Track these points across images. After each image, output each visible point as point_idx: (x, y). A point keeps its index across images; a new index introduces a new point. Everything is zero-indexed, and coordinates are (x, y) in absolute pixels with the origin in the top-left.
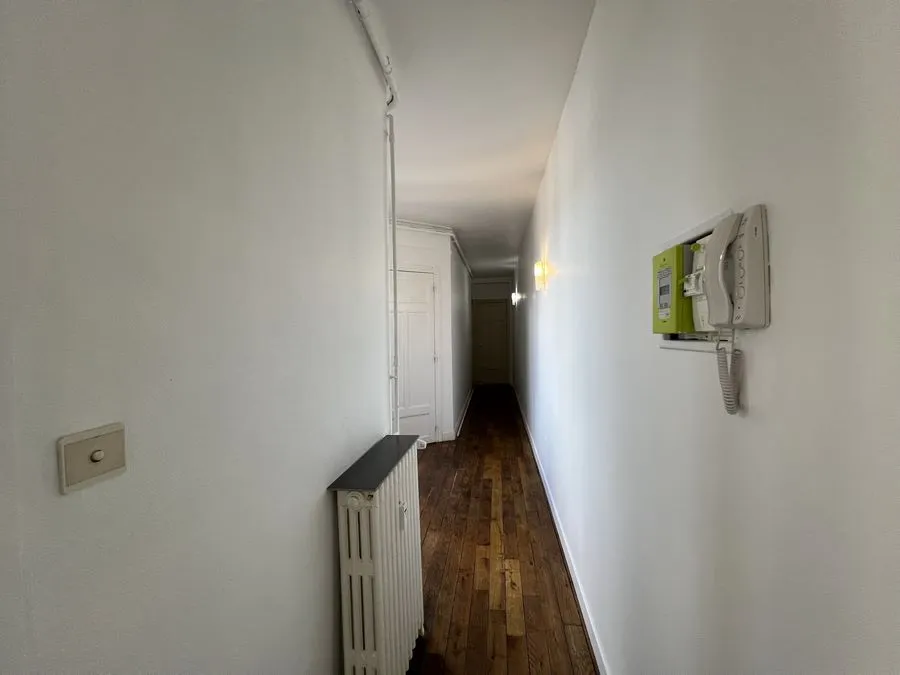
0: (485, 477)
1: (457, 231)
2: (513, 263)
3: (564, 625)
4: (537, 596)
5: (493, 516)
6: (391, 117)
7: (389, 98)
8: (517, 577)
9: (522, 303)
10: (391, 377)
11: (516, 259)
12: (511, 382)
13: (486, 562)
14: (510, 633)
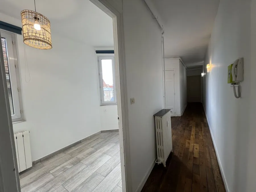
0: (190, 126)
1: (181, 57)
2: (202, 63)
3: (211, 158)
4: (203, 152)
5: (192, 134)
6: (163, 37)
7: (162, 32)
8: (198, 147)
9: (205, 76)
10: (164, 97)
11: (203, 62)
12: (201, 102)
13: (189, 143)
14: (195, 156)
